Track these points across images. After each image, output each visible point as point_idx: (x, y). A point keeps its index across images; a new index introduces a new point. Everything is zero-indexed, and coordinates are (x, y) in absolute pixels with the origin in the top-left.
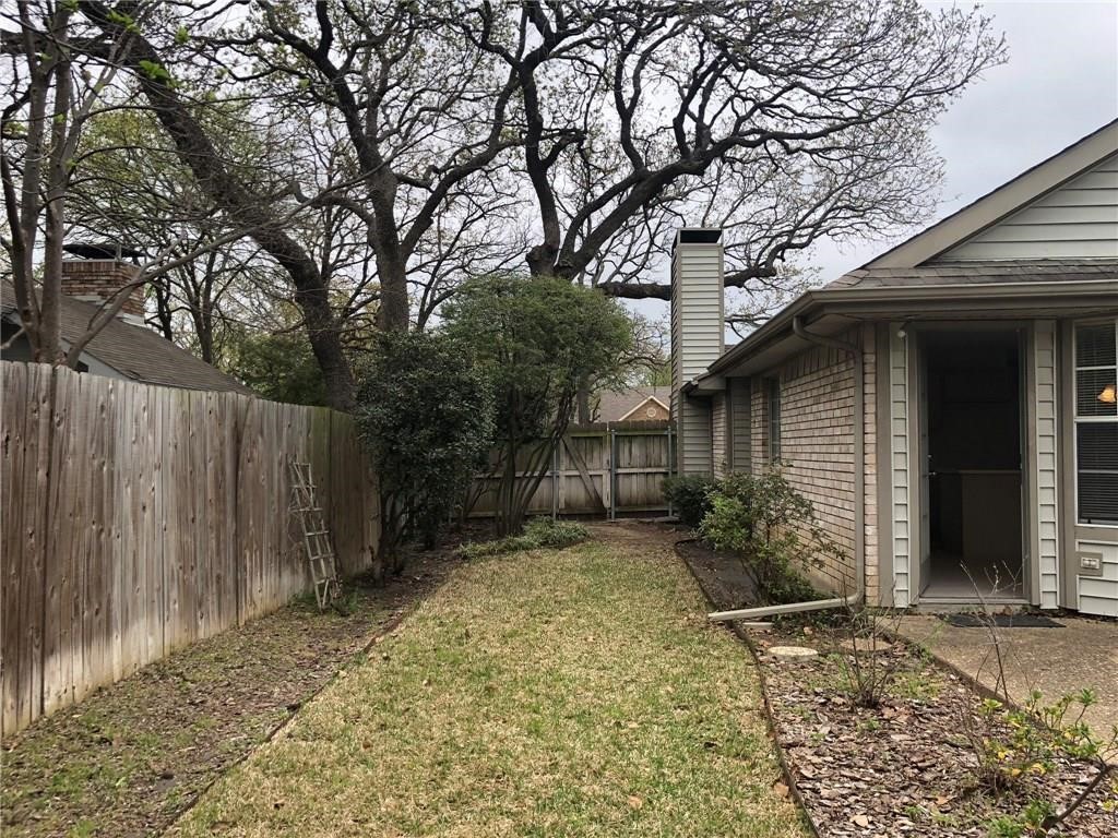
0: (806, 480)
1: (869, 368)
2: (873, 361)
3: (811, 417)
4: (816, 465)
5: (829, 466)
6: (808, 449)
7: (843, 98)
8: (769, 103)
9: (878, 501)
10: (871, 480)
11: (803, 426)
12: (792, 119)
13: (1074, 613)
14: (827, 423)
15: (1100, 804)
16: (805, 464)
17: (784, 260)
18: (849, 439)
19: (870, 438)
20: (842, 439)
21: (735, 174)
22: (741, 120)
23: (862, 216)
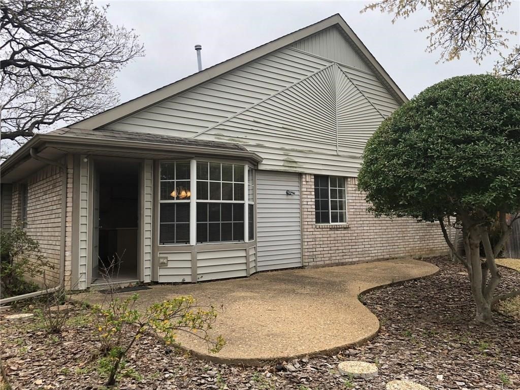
0: (38, 234)
1: (69, 176)
2: (72, 172)
3: (42, 202)
4: (44, 226)
5: (50, 225)
6: (40, 218)
7: (72, 55)
8: (32, 48)
9: (72, 239)
10: (69, 229)
11: (38, 207)
12: (45, 59)
13: (157, 283)
14: (50, 204)
15: (150, 350)
16: (38, 226)
17: (39, 129)
18: (60, 211)
19: (69, 209)
20: (57, 211)
21: (12, 81)
22: (15, 53)
23: (80, 113)
